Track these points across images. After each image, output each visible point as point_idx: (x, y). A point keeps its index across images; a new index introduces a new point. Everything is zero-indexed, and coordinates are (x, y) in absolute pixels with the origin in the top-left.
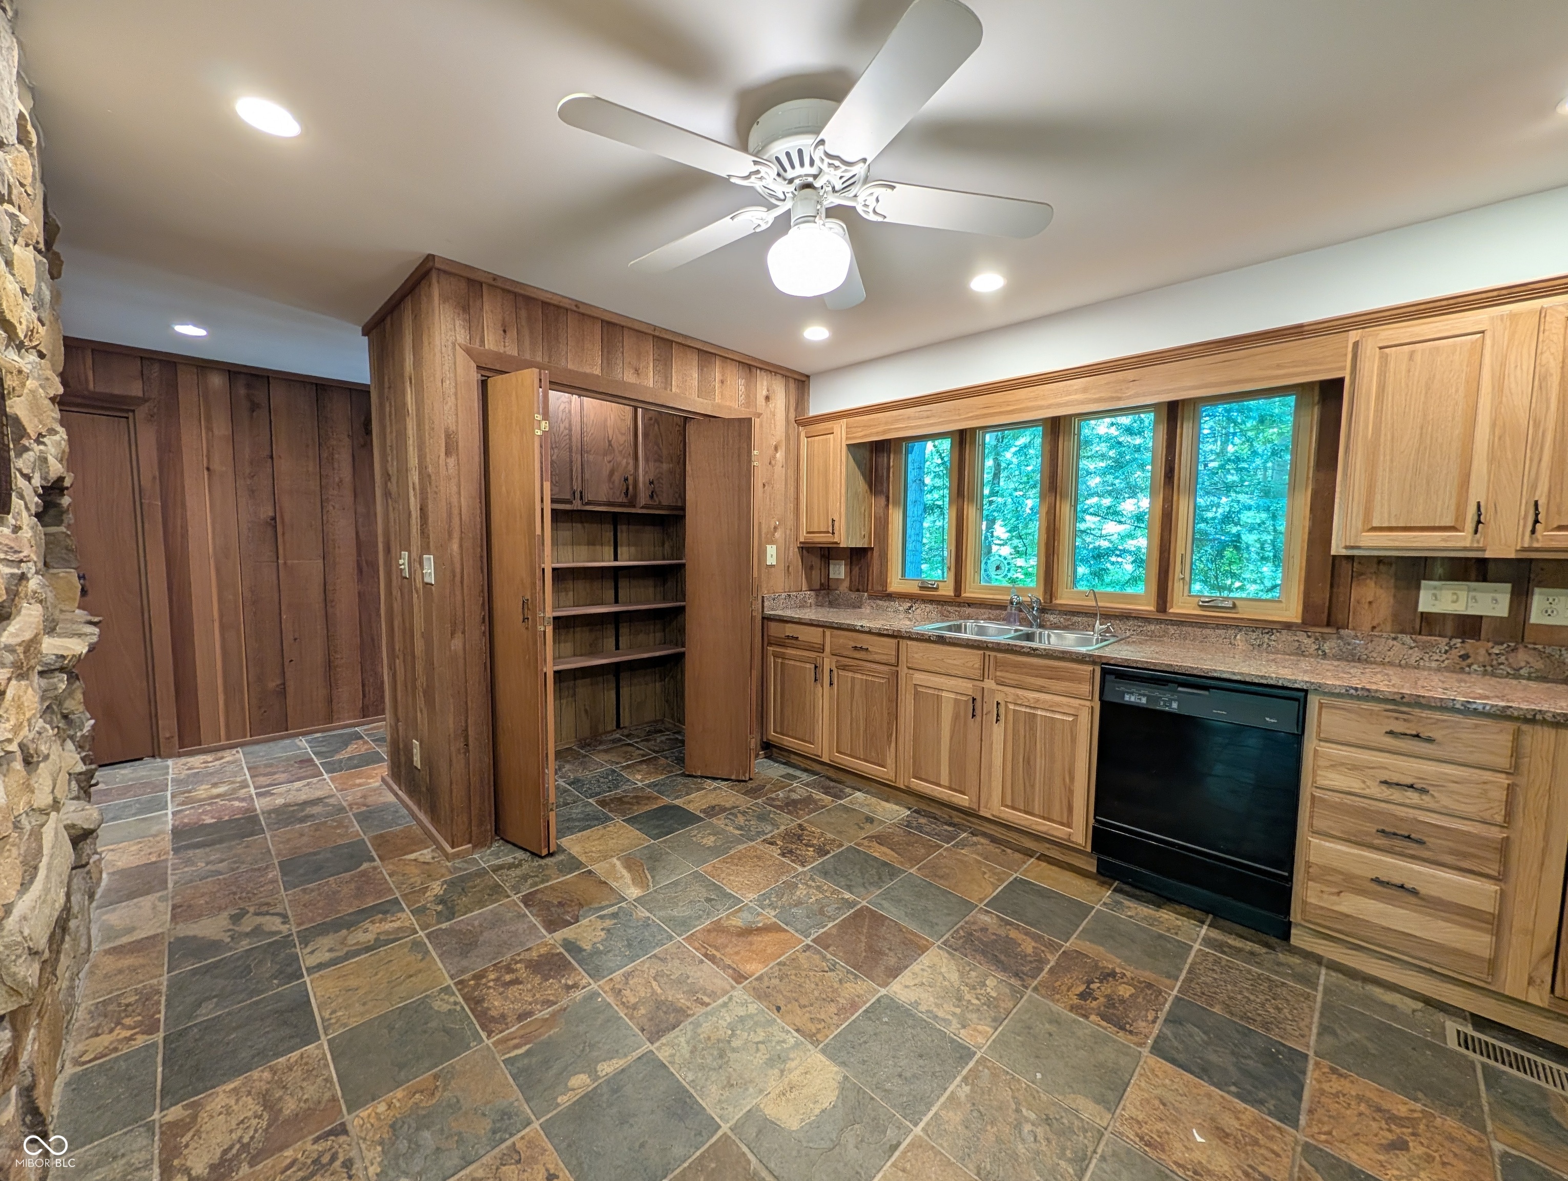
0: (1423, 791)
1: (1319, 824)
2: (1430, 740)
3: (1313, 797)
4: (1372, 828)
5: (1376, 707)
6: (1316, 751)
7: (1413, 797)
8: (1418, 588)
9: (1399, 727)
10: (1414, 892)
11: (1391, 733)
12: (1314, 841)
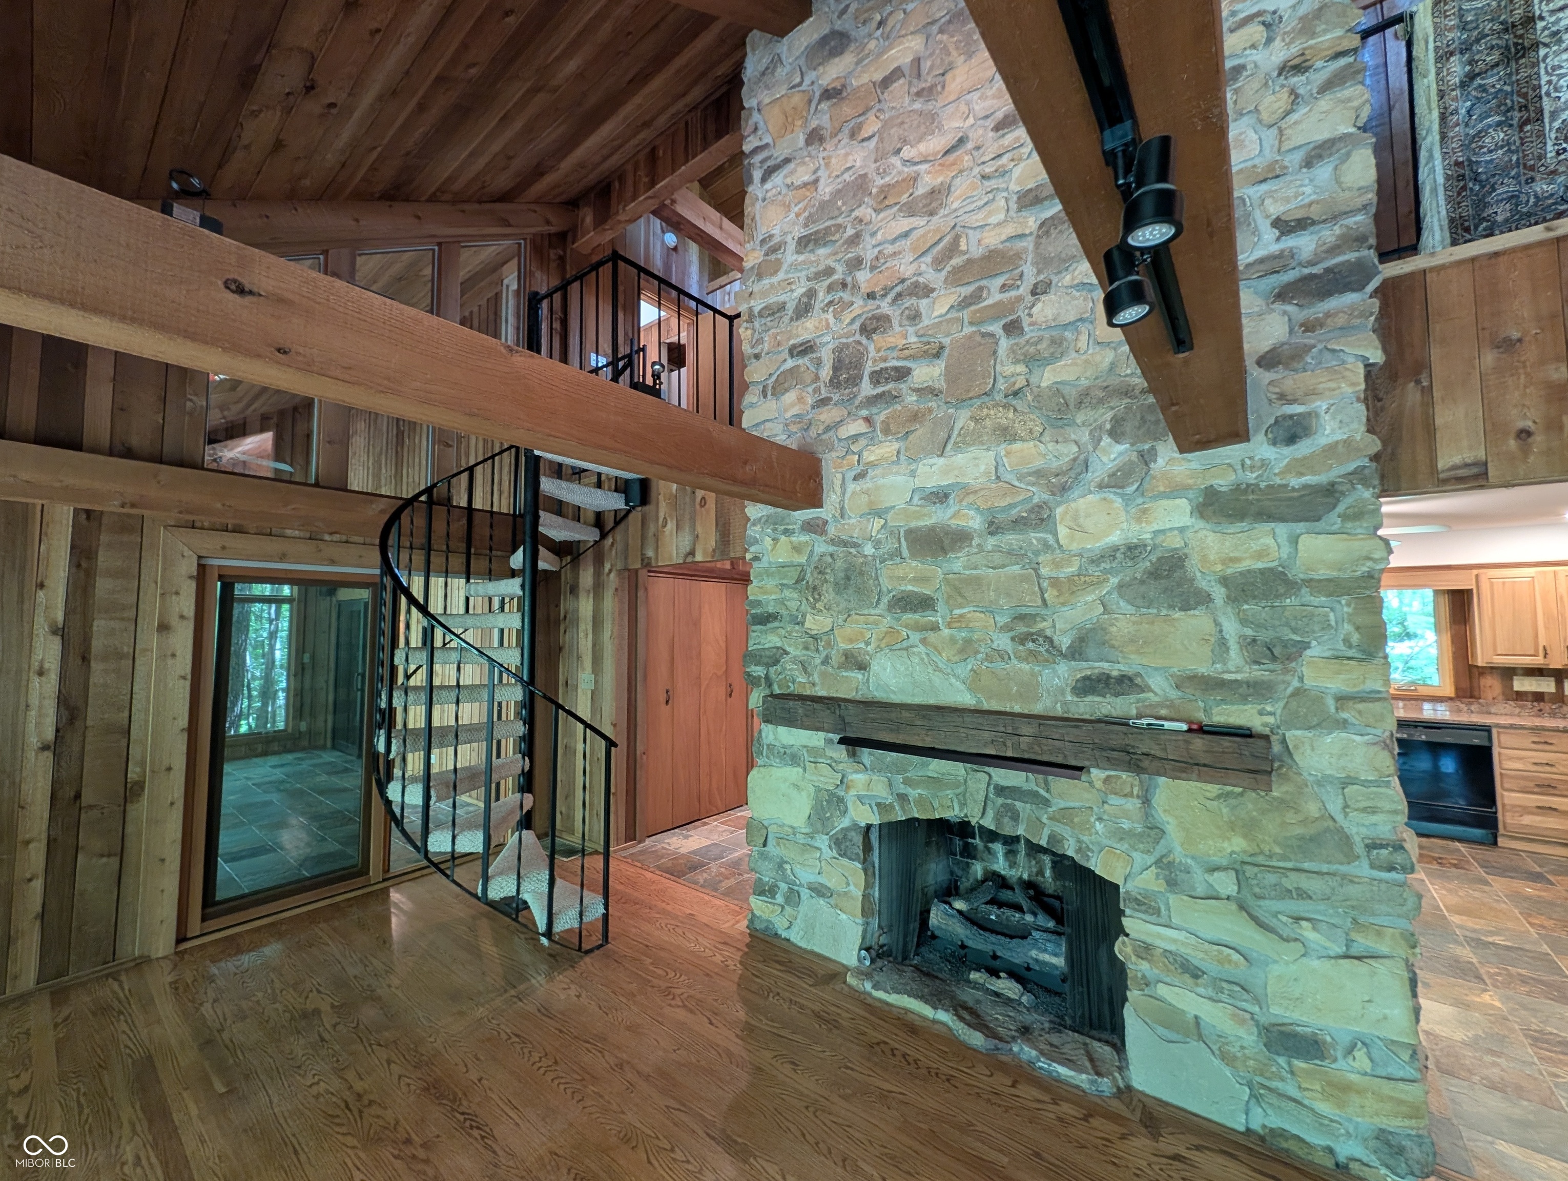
0: (1552, 766)
1: (1506, 785)
2: (1551, 744)
3: (1501, 774)
4: (1532, 784)
5: (1525, 732)
6: (1500, 754)
7: (1548, 769)
8: (1512, 680)
9: (1537, 739)
10: (1555, 810)
11: (1534, 742)
12: (1505, 793)
